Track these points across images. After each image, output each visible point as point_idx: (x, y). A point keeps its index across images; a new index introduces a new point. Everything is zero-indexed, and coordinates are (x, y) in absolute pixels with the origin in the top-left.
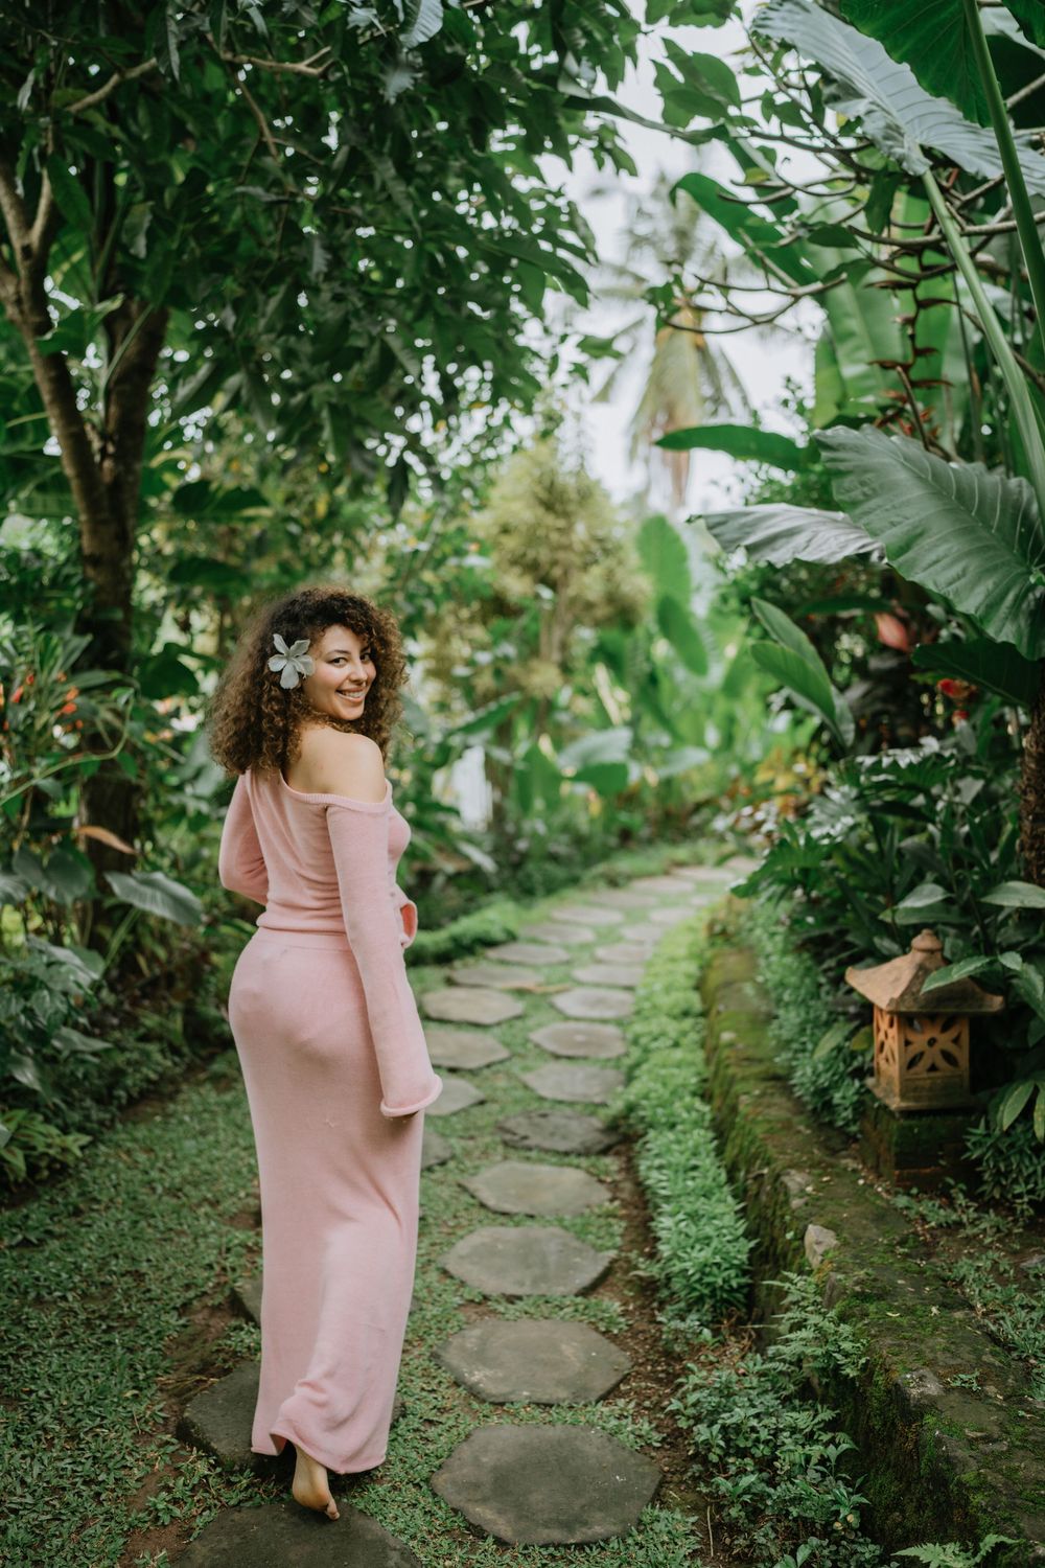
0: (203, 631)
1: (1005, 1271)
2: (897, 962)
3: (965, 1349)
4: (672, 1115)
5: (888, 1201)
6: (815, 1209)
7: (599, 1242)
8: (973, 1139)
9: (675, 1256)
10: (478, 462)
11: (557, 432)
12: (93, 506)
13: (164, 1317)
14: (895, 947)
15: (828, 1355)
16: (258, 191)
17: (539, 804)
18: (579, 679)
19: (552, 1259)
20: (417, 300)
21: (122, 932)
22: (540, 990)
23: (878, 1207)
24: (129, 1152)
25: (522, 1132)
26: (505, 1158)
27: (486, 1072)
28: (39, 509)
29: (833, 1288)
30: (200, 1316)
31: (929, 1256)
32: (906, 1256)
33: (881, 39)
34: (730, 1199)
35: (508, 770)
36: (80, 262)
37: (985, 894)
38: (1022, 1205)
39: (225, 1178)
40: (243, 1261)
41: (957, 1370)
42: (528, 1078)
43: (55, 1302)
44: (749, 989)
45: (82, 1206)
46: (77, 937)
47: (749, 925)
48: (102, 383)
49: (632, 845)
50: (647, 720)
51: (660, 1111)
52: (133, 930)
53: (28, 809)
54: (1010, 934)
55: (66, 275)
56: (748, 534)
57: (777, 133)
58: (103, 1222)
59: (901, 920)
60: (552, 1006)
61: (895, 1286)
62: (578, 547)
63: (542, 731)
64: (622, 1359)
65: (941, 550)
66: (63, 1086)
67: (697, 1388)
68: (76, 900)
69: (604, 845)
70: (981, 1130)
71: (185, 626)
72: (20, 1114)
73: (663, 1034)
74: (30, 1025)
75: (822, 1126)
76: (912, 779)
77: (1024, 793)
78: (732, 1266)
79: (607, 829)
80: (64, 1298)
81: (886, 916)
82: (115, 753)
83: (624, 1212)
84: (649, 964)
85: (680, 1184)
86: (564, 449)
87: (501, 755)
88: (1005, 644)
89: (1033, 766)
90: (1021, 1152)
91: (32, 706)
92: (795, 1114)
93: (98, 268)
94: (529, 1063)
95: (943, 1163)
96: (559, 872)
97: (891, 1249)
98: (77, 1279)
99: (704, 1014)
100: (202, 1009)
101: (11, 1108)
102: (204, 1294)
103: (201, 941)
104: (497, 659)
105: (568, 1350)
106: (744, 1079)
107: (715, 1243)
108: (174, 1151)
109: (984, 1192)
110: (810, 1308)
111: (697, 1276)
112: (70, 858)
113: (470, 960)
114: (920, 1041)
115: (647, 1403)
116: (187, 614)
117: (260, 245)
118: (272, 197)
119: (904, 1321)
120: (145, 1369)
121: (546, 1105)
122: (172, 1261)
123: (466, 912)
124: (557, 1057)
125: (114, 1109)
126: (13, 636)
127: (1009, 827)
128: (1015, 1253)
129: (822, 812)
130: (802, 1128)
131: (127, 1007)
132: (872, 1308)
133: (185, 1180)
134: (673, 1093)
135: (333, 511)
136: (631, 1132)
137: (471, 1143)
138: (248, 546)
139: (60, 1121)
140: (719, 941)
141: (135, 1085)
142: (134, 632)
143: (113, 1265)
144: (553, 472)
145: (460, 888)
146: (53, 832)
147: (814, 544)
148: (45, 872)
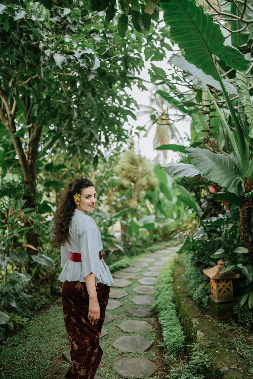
0: (53, 197)
1: (244, 340)
2: (214, 267)
3: (234, 359)
4: (166, 307)
5: (216, 325)
6: (199, 327)
7: (150, 338)
8: (235, 309)
9: (167, 340)
10: (116, 155)
11: (133, 147)
12: (26, 170)
13: (47, 361)
14: (214, 264)
15: (202, 362)
16: (61, 101)
17: (134, 234)
18: (142, 203)
19: (139, 343)
20: (98, 121)
21: (35, 269)
22: (135, 278)
23: (214, 326)
24: (38, 322)
25: (131, 313)
26: (127, 319)
27: (122, 299)
28: (14, 171)
29: (203, 346)
30: (55, 361)
31: (226, 337)
32: (220, 337)
33: (195, 64)
34: (180, 326)
35: (126, 226)
36: (22, 116)
37: (234, 250)
38: (248, 324)
39: (61, 327)
40: (65, 347)
41: (232, 364)
42: (133, 300)
43: (21, 359)
44: (183, 276)
45: (27, 335)
46: (25, 271)
47: (183, 260)
48: (28, 142)
49: (157, 242)
50: (159, 212)
51: (163, 306)
52: (38, 269)
53: (13, 241)
54: (241, 259)
55: (19, 119)
56: (174, 171)
57: (176, 82)
58: (32, 339)
59: (215, 257)
60: (138, 282)
61: (218, 345)
62: (140, 173)
63: (134, 216)
64: (156, 367)
65: (216, 173)
66: (21, 306)
67: (173, 372)
68: (24, 262)
69: (150, 242)
70: (237, 307)
71: (48, 196)
72: (12, 314)
73: (164, 287)
74: (14, 292)
75: (201, 307)
76: (216, 224)
77: (241, 226)
78: (181, 342)
79: (151, 239)
80: (23, 358)
81: (211, 257)
82: (32, 227)
83: (156, 331)
84: (161, 271)
85: (168, 323)
86: (135, 150)
87: (124, 222)
88: (233, 193)
89: (242, 220)
90: (247, 311)
91: (13, 217)
92: (194, 305)
93: (27, 117)
94: (133, 296)
95: (229, 315)
96: (140, 250)
97: (217, 336)
98: (26, 353)
99: (173, 282)
100: (55, 287)
101: (10, 312)
102: (56, 355)
103: (54, 270)
104: (122, 200)
105: (143, 365)
106: (182, 297)
107: (176, 337)
108: (49, 321)
109: (239, 322)
110: (198, 351)
111: (172, 345)
112: (23, 252)
113: (118, 272)
114: (221, 285)
115: (162, 377)
116: (49, 193)
117: (62, 111)
118: (65, 102)
119: (220, 353)
120: (42, 374)
121: (137, 306)
122: (49, 348)
123: (117, 260)
124: (139, 294)
125: (34, 312)
126: (9, 201)
127: (238, 235)
128: (246, 336)
129: (196, 233)
130: (196, 308)
131: (37, 287)
132: (212, 350)
133: (51, 328)
134: (166, 301)
135: (82, 168)
136: (157, 312)
137: (119, 316)
138: (62, 177)
139: (21, 315)
140: (177, 264)
141: (39, 306)
142: (37, 198)
143: (35, 349)
144: (133, 156)
145: (116, 255)
146: (18, 246)
147: (189, 172)
148: (17, 256)
